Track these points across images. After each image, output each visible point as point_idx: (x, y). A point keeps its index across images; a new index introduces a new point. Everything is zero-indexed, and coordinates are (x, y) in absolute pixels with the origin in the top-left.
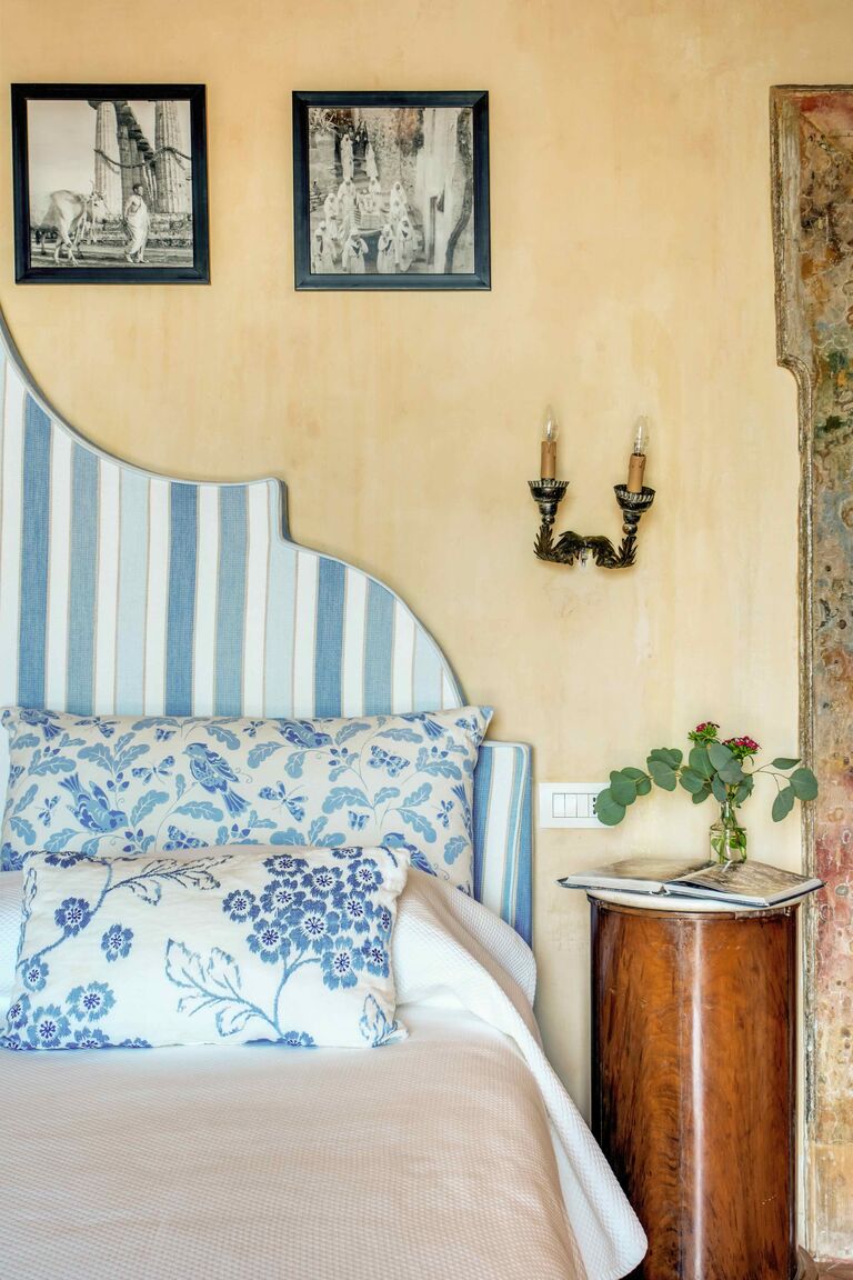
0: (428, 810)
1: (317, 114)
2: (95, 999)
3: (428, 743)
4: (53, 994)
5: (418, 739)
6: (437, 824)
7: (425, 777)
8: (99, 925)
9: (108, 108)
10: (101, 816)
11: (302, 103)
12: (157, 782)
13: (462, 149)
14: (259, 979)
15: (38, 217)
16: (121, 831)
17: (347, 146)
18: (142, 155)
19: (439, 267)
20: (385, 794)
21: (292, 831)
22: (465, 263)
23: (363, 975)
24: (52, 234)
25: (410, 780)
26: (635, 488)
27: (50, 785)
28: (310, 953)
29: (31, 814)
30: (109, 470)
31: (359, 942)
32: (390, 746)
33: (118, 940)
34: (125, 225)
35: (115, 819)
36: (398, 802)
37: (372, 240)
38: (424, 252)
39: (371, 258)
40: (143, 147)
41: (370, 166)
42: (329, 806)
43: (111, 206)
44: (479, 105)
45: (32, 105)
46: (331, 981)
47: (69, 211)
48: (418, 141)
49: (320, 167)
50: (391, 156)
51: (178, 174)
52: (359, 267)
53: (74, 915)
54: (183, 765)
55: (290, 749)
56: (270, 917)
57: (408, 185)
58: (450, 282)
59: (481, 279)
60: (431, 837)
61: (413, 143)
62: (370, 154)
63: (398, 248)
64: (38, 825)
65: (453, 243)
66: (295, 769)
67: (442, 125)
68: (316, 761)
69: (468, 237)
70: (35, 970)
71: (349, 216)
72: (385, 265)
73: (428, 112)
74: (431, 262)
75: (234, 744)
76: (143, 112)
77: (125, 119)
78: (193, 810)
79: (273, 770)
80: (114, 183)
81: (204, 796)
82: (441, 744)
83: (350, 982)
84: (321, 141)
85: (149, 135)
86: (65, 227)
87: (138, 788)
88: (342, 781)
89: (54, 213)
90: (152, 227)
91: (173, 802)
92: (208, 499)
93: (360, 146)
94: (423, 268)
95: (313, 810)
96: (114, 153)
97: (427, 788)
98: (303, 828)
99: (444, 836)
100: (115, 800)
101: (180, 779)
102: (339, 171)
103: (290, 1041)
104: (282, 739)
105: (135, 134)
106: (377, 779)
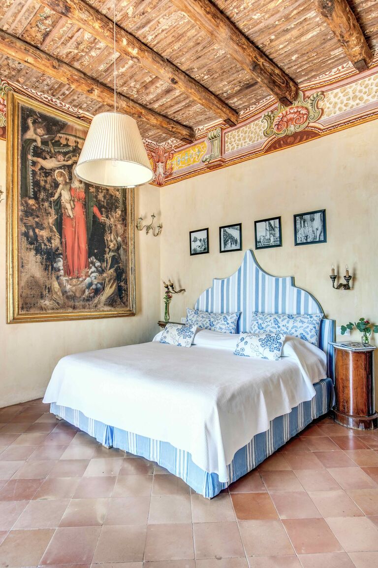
0: (308, 330)
1: (297, 218)
2: (243, 350)
3: (310, 319)
4: (239, 349)
5: (308, 318)
6: (309, 332)
7: (308, 325)
8: (244, 341)
9: (267, 222)
10: (261, 327)
11: (295, 216)
12: (268, 323)
13: (321, 219)
14: (261, 349)
15: (258, 240)
16: (263, 330)
17: (302, 222)
18: (272, 228)
19: (318, 240)
20: (301, 327)
21: (286, 332)
22: (322, 238)
23: (275, 351)
24: (260, 242)
25: (305, 325)
26: (347, 276)
27: (255, 323)
28: (268, 347)
29: (252, 327)
30: (267, 276)
31: (275, 346)
32: (303, 319)
33: (246, 343)
34: (270, 239)
35: (262, 328)
36: (303, 328)
37: (307, 237)
38: (315, 237)
39: (306, 240)
40: (272, 227)
41: (306, 225)
42: (292, 328)
43: (268, 237)
44: (323, 212)
45: (257, 224)
46: (270, 351)
47: (262, 238)
48: (314, 219)
49: (298, 226)
50: (309, 222)
51: (277, 230)
52: (305, 241)
53: (242, 339)
54: (272, 321)
55: (288, 319)
56: (264, 342)
57: (312, 227)
58: (320, 242)
59: (325, 241)
60: (308, 334)
61: (313, 220)
62: (306, 222)
63: (311, 237)
64: (253, 328)
65: (320, 235)
66: (288, 322)
67: (318, 216)
68: (291, 321)
69: (322, 234)
70: (238, 345)
71: (303, 233)
72: (309, 240)
73: (315, 214)
74: (316, 239)
75: (280, 318)
76: (272, 222)
77: (270, 223)
78: (273, 327)
79: (285, 323)
80: (268, 233)
81: (274, 325)
82: (312, 320)
83: (273, 351)
84: (298, 222)
85: (273, 225)
86: (262, 241)
87: (266, 324)
88: (294, 325)
89: (260, 239)
90: (274, 239)
91: (270, 326)
92: (281, 280)
93: (304, 222)
94: (315, 240)
95: (290, 329)
96: (268, 229)
97: (308, 326)
98: (288, 331)
99: (310, 334)
100: (263, 325)
101: (272, 323)
102: (301, 226)
103: (265, 358)
104: (287, 318)
105: (271, 225)
106: (300, 324)
